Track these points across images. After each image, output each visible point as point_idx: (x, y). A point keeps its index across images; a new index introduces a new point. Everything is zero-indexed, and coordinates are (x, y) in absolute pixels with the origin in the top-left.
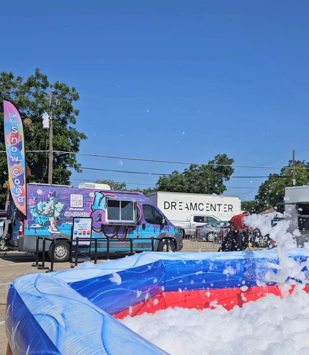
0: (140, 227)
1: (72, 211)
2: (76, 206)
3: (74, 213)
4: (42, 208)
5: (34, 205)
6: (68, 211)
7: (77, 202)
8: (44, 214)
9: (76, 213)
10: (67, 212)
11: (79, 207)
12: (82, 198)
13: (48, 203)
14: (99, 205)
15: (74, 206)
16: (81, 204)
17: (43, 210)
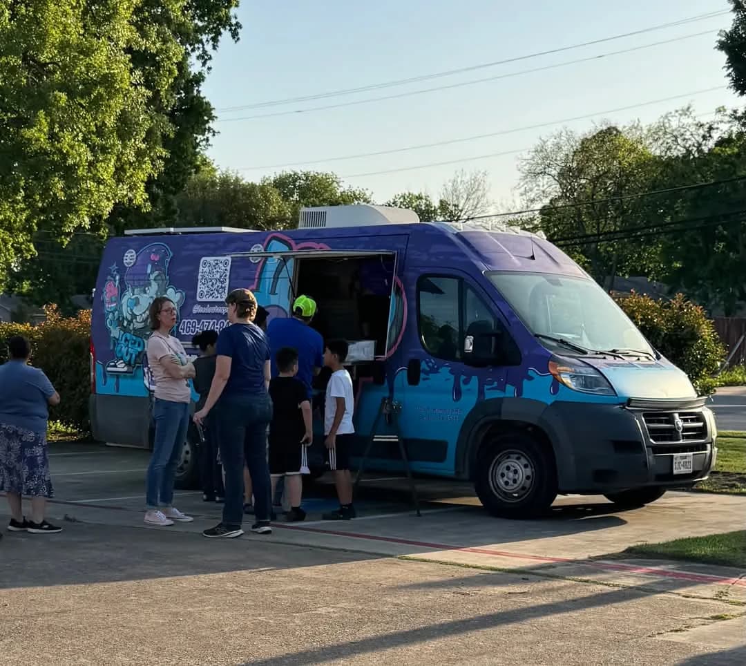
0: (402, 375)
1: (200, 316)
2: (211, 299)
3: (203, 322)
4: (131, 310)
5: (115, 302)
6: (191, 315)
7: (212, 285)
8: (134, 329)
9: (209, 322)
10: (187, 321)
11: (219, 299)
12: (228, 268)
13: (145, 292)
14: (273, 292)
15: (204, 299)
16: (224, 288)
17: (134, 316)
